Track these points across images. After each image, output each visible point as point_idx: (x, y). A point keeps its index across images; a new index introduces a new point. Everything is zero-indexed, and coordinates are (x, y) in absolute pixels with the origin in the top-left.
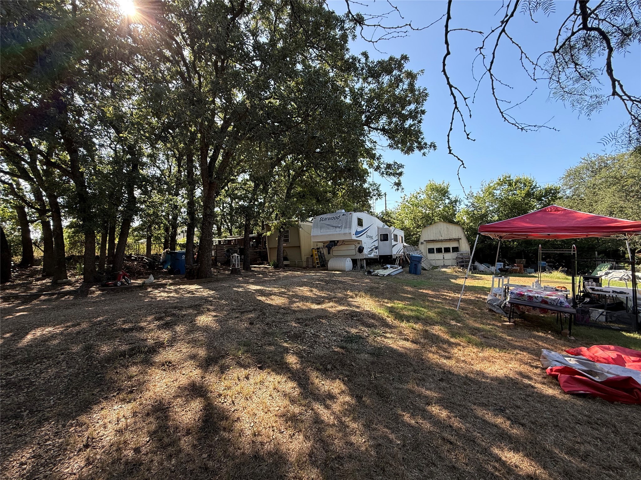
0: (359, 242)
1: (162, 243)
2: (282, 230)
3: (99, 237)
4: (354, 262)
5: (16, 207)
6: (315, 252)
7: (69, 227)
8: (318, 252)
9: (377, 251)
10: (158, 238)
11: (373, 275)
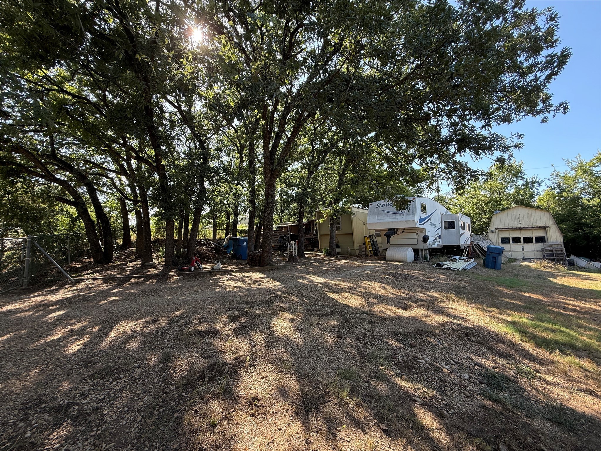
0: (422, 230)
1: (224, 229)
2: (334, 217)
3: (177, 224)
4: (416, 251)
5: (118, 199)
6: (368, 240)
7: (155, 215)
8: (371, 239)
9: (440, 240)
10: (221, 225)
11: (444, 269)
